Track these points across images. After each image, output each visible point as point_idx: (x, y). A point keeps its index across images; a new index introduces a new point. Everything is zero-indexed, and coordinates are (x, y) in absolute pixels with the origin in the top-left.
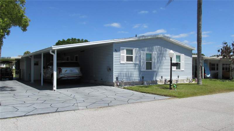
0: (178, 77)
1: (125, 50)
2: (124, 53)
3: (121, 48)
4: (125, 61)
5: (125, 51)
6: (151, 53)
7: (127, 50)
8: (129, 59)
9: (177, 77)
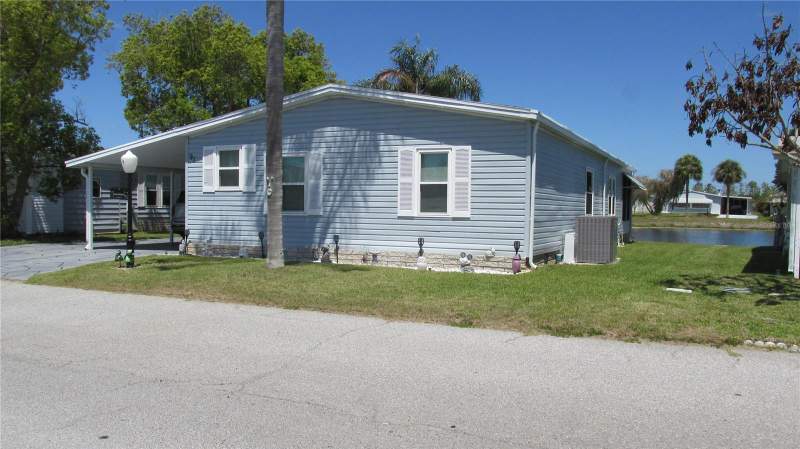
0: (421, 242)
1: (214, 154)
2: (211, 164)
3: (205, 148)
4: (216, 185)
5: (216, 158)
6: (301, 155)
7: (222, 154)
8: (228, 178)
9: (417, 244)
